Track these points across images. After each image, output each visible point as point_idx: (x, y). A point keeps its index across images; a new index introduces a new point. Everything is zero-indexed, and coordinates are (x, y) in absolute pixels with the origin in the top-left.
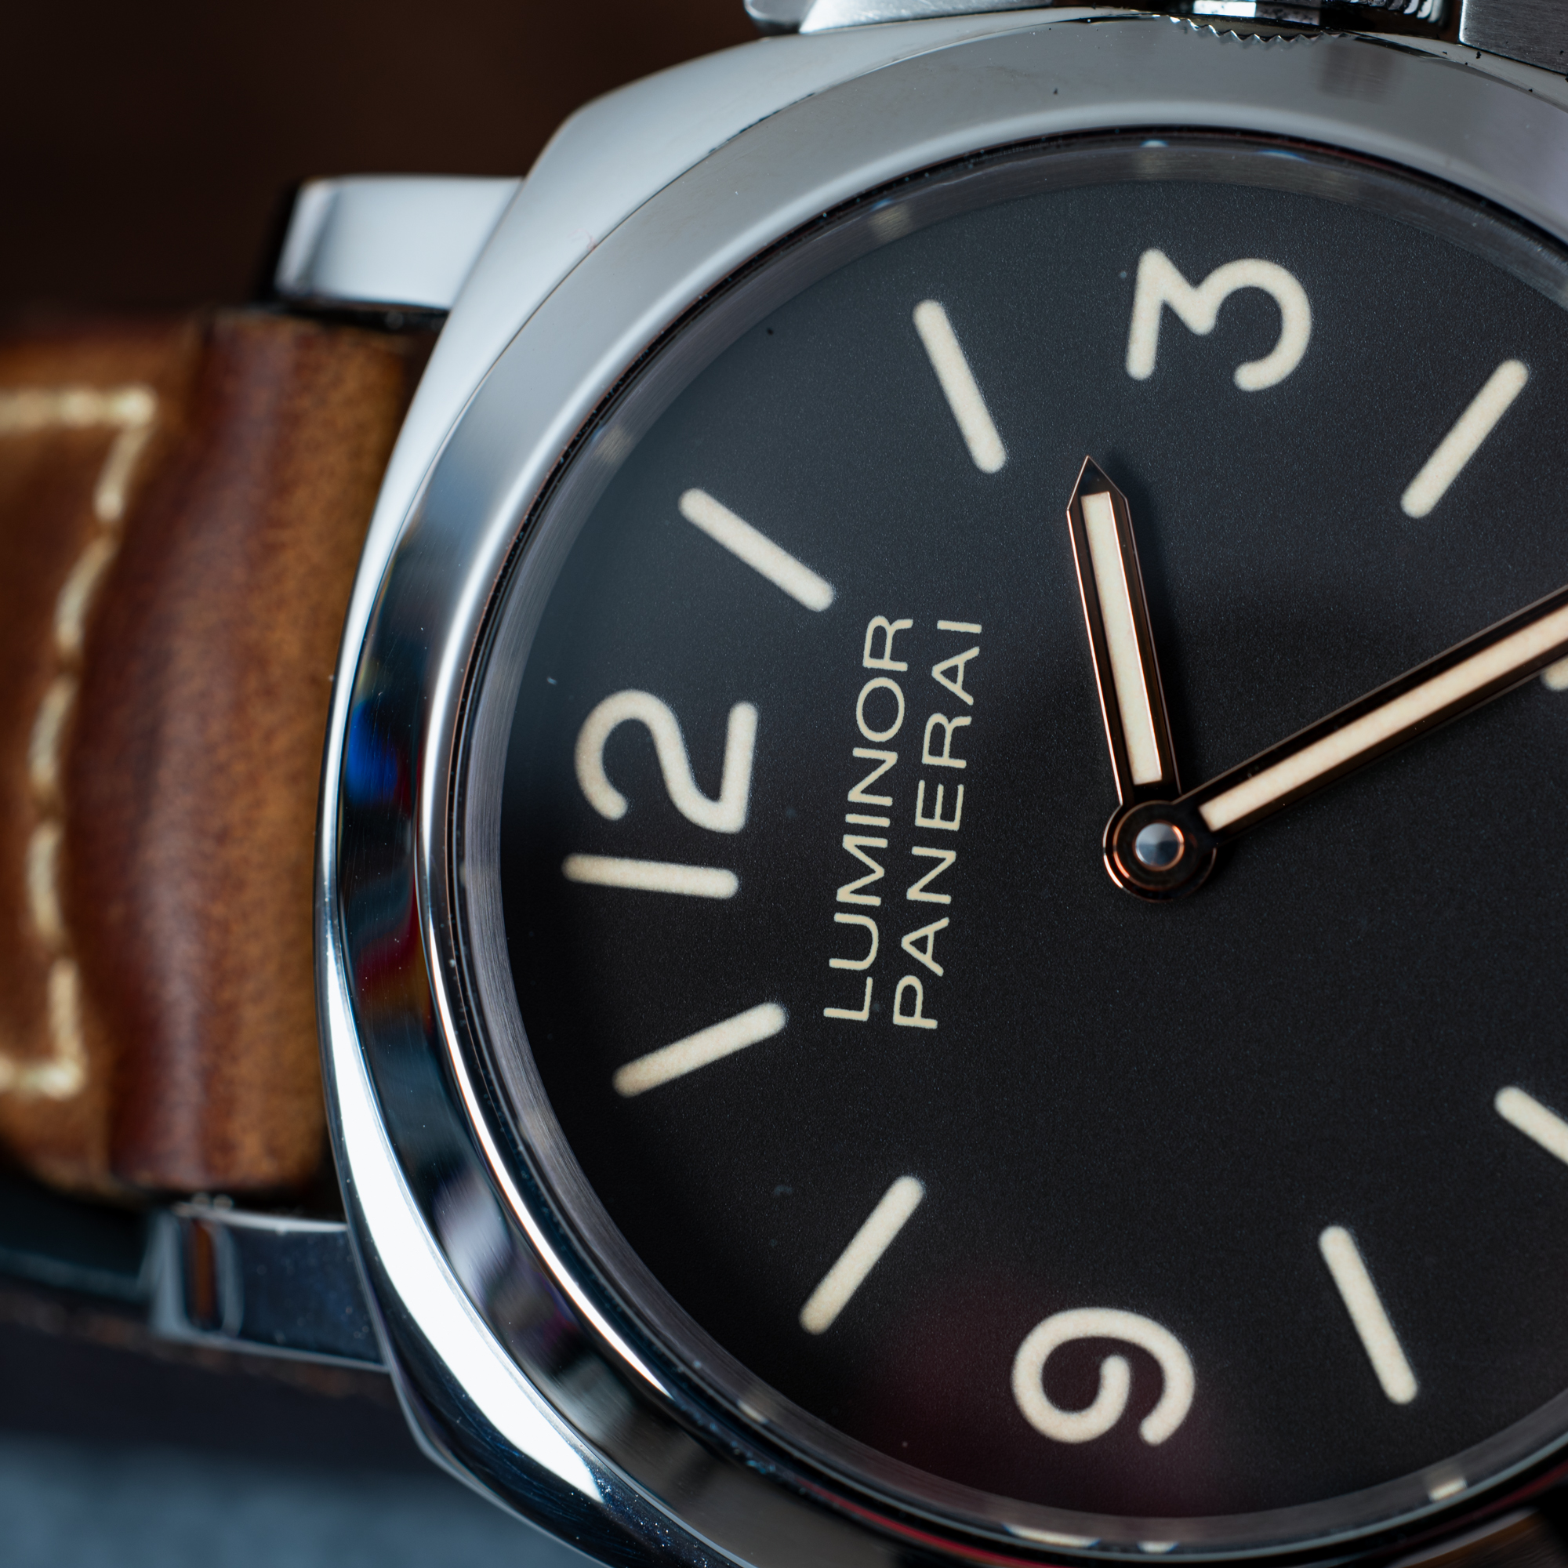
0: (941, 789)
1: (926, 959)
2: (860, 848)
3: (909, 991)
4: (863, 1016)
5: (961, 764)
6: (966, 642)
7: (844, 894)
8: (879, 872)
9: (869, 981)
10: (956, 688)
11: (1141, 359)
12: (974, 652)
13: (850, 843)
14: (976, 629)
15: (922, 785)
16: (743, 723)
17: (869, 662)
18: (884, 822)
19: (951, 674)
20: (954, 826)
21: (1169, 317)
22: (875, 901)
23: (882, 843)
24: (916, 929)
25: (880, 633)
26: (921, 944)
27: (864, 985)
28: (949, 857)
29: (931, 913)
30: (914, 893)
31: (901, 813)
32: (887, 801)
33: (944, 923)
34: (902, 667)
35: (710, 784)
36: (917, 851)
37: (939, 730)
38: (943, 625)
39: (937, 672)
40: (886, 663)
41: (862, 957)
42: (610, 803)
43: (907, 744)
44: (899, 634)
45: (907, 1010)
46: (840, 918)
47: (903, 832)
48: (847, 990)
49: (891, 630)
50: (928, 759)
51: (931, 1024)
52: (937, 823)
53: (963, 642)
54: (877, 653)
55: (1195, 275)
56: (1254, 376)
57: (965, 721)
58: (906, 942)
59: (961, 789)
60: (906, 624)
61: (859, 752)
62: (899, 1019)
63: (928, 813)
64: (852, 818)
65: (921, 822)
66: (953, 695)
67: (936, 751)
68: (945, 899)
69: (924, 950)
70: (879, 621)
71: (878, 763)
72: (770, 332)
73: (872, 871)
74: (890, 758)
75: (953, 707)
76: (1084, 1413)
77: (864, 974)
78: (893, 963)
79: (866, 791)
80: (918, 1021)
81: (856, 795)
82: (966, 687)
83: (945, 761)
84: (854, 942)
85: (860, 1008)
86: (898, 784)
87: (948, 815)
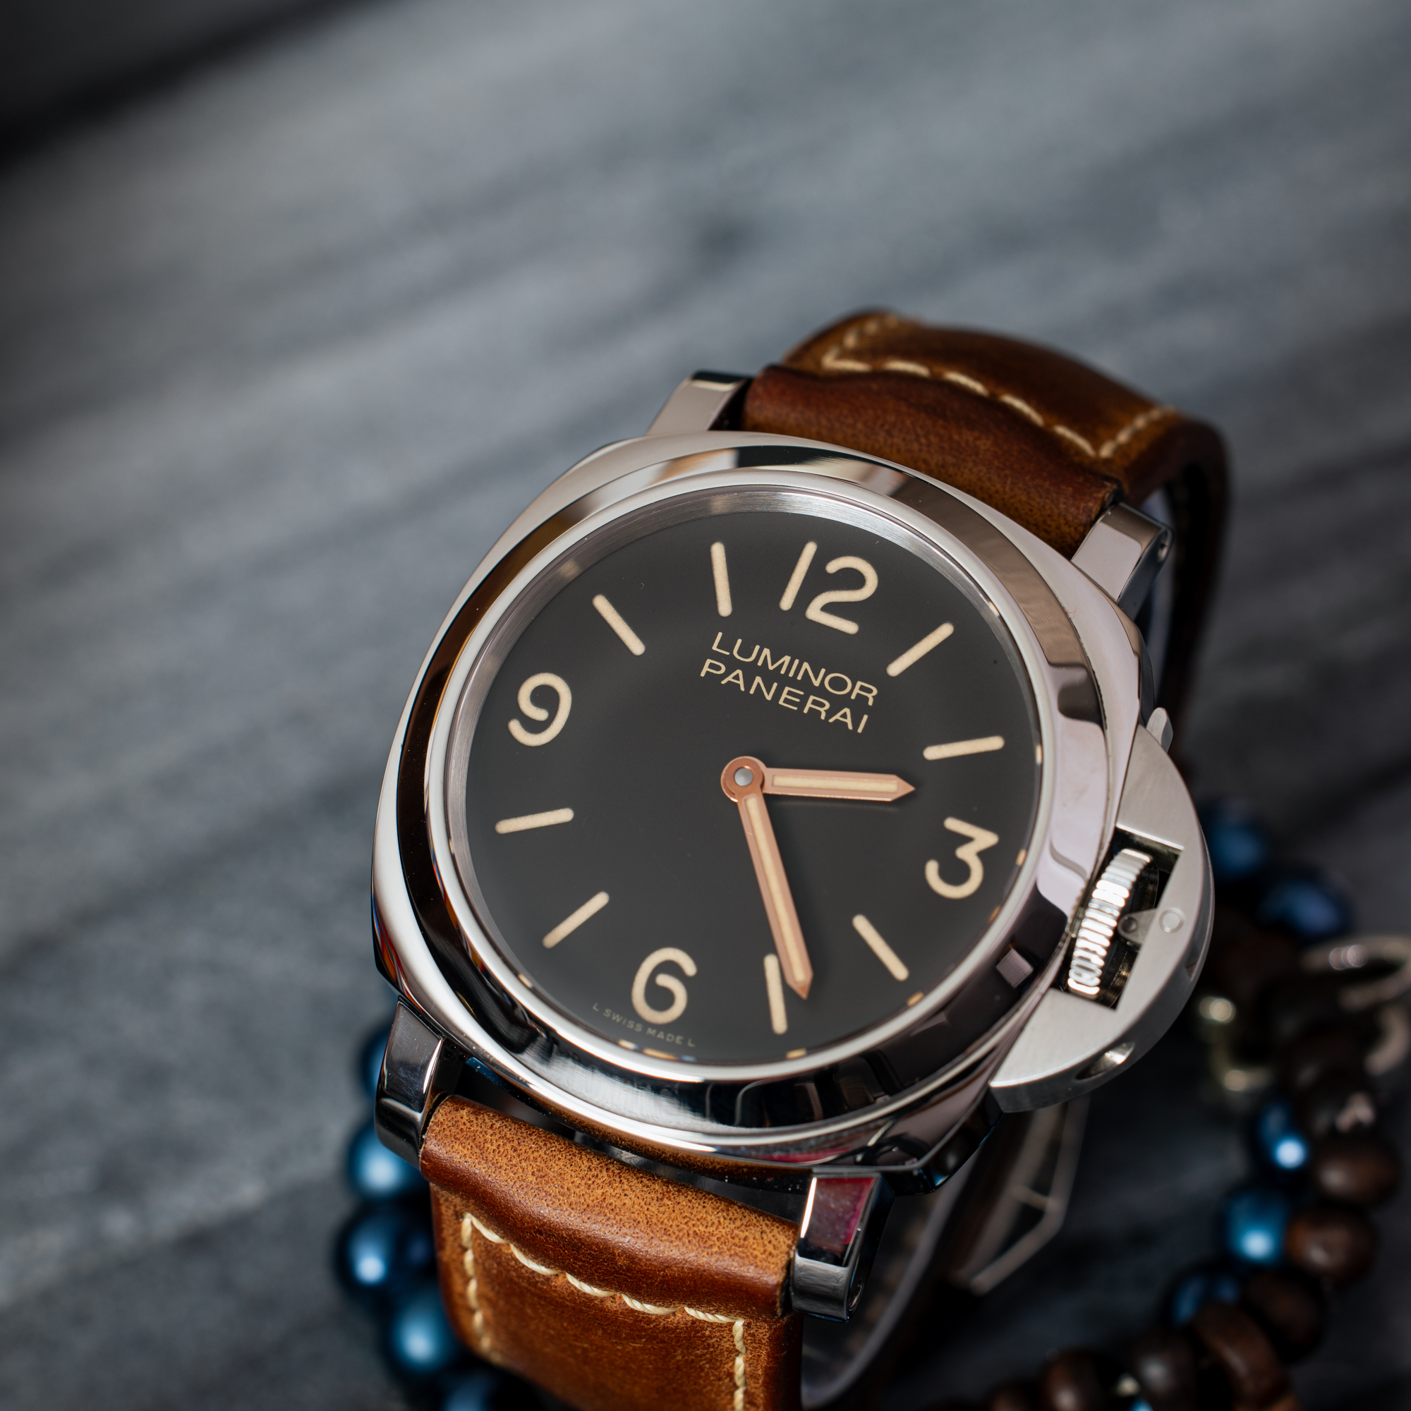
0: (798, 700)
1: (730, 678)
2: (784, 662)
3: (719, 668)
4: (715, 648)
5: (806, 711)
6: (856, 724)
7: (766, 652)
8: (771, 668)
9: (728, 653)
10: (837, 717)
11: (953, 824)
12: (850, 727)
13: (787, 659)
14: (860, 730)
15: (802, 693)
16: (850, 627)
17: (859, 684)
18: (791, 675)
19: (844, 716)
20: (781, 702)
21: (967, 840)
22: (760, 663)
23: (783, 672)
24: (744, 677)
25: (870, 691)
26: (737, 677)
27: (727, 651)
28: (769, 697)
29: (748, 684)
30: (758, 680)
31: (793, 682)
32: (799, 678)
33: (742, 689)
34: (853, 697)
35: (829, 608)
36: (775, 685)
37: (822, 705)
38: (865, 717)
39: (847, 710)
40: (857, 690)
41: (739, 653)
42: (833, 567)
43: (821, 691)
44: (867, 699)
45: (711, 666)
46: (757, 647)
47: (784, 681)
48: (727, 644)
49: (870, 696)
50: (812, 698)
51: (703, 674)
52: (784, 695)
53: (856, 723)
54: (862, 688)
55: (983, 855)
56: (932, 869)
57: (823, 717)
58: (739, 672)
59: (795, 708)
60: (870, 703)
61: (823, 671)
62: (709, 661)
63: (790, 693)
64: (797, 662)
65: (787, 689)
66: (835, 714)
67: (814, 702)
68: (752, 692)
69: (734, 678)
70: (875, 692)
71: (816, 678)
72: (995, 662)
73: (772, 665)
74: (817, 683)
75: (830, 713)
76: (529, 699)
77: (731, 652)
78: (732, 664)
79: (806, 670)
80: (706, 669)
81: (806, 666)
82: (837, 721)
83: (809, 705)
84: (745, 651)
85: (718, 647)
86: (805, 684)
87: (786, 701)
